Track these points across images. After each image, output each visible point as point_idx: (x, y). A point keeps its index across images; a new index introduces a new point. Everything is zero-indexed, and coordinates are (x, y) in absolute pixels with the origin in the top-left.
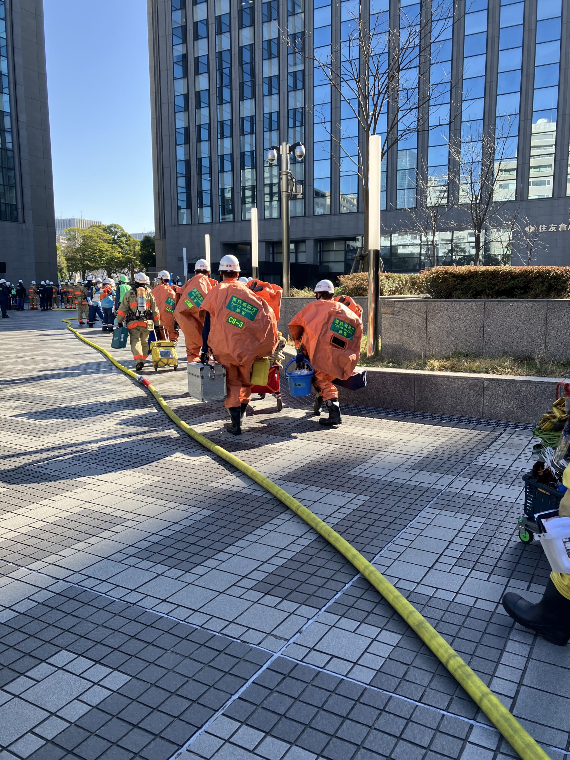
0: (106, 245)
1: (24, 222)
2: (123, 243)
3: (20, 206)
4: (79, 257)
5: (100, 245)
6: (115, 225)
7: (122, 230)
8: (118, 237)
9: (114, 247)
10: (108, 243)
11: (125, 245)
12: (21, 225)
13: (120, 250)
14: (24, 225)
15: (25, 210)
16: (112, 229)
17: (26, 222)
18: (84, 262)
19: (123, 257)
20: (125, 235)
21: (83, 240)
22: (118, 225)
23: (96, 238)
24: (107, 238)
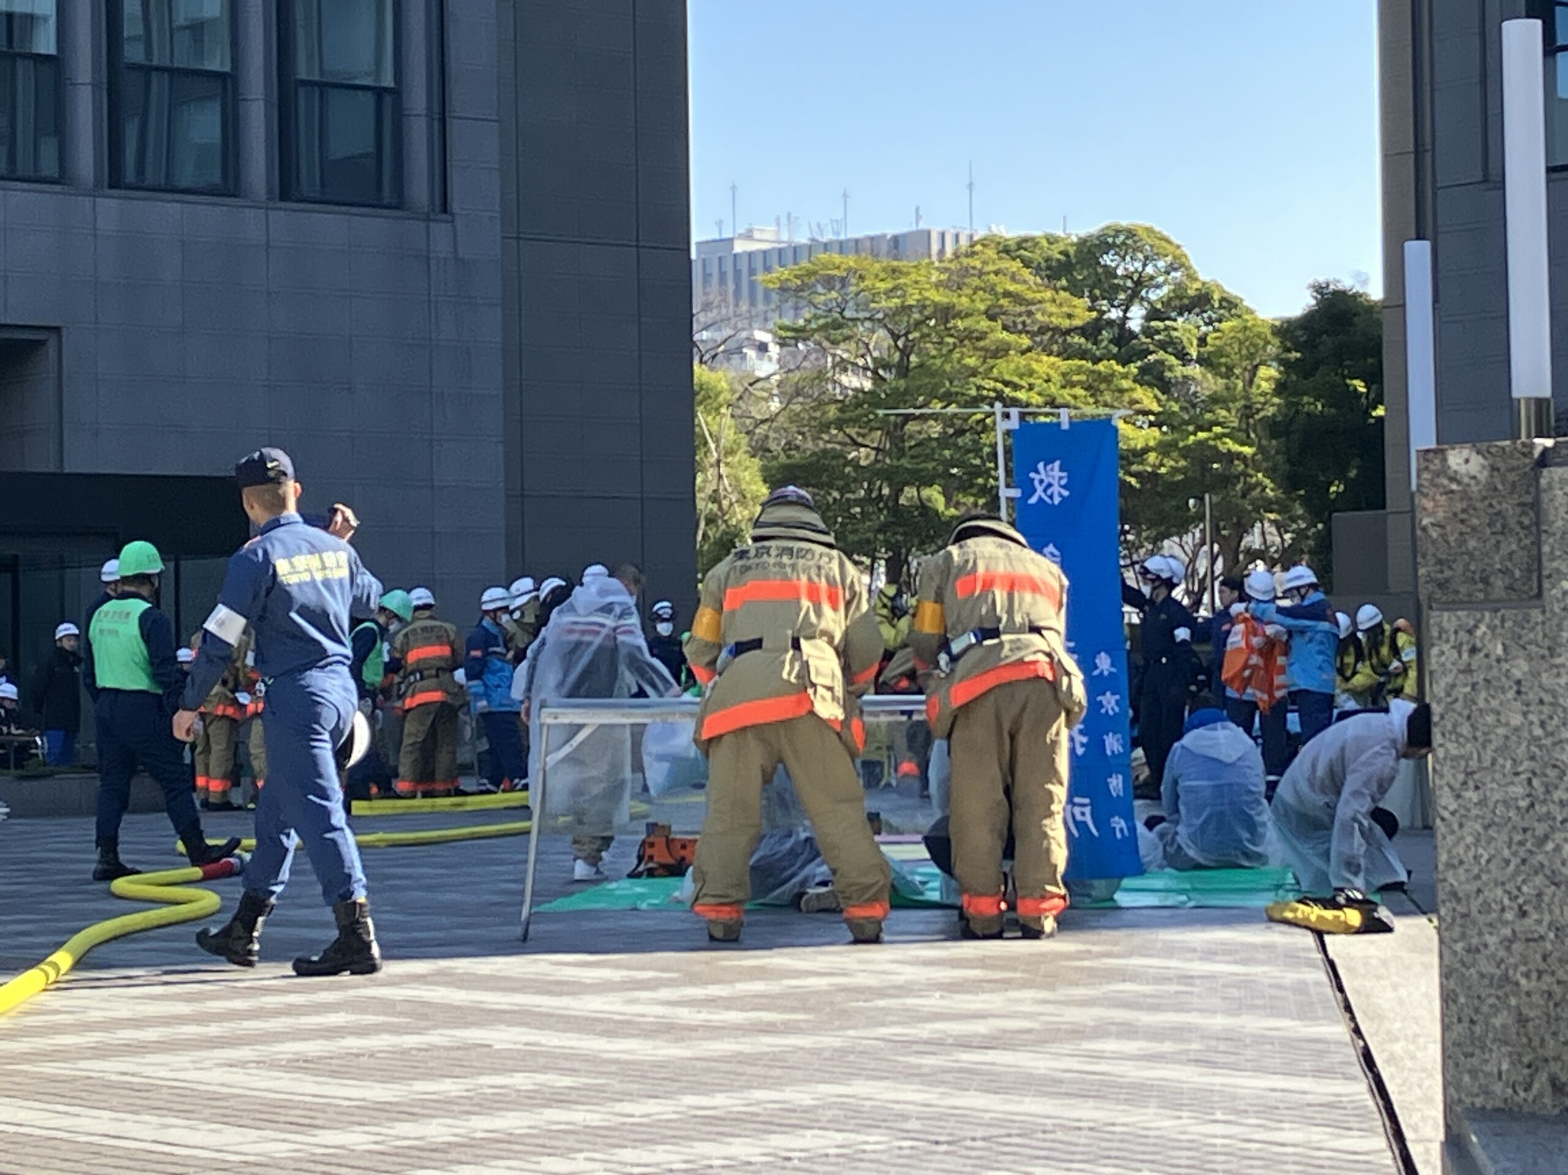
0: (1046, 364)
1: (445, 210)
2: (1183, 357)
3: (417, 98)
4: (864, 456)
5: (1005, 368)
6: (1131, 233)
7: (1178, 264)
8: (1154, 314)
9: (1108, 379)
10: (1067, 353)
11: (1195, 370)
12: (420, 228)
13: (1147, 398)
14: (440, 231)
15: (455, 127)
16: (1108, 260)
17: (455, 206)
18: (897, 493)
19: (1165, 449)
20: (1200, 302)
21: (896, 337)
22: (1149, 231)
23: (984, 324)
24: (1066, 323)
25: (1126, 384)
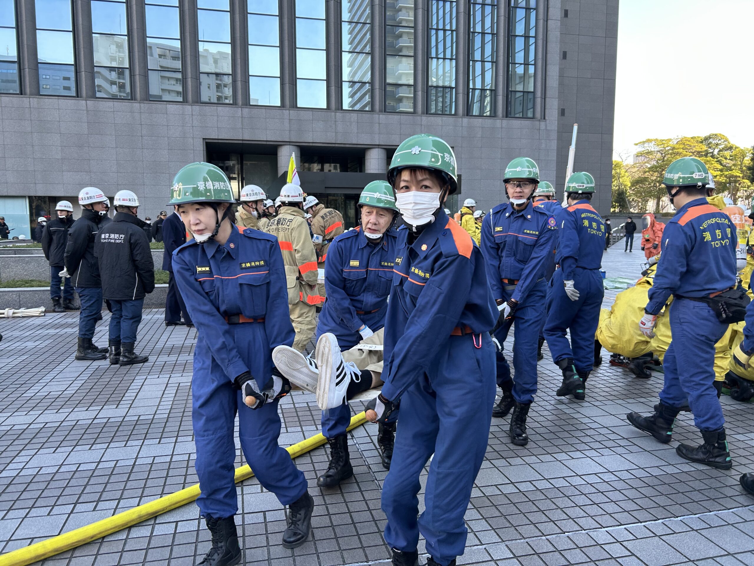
1: (544, 119)
2: (726, 159)
3: (539, 94)
6: (716, 135)
7: (726, 140)
8: (720, 151)
11: (728, 161)
12: (537, 123)
14: (543, 124)
15: (547, 100)
16: (711, 140)
17: (547, 118)
20: (731, 148)
21: (662, 154)
22: (720, 134)
23: (681, 150)
24: (700, 150)
25: (713, 162)
